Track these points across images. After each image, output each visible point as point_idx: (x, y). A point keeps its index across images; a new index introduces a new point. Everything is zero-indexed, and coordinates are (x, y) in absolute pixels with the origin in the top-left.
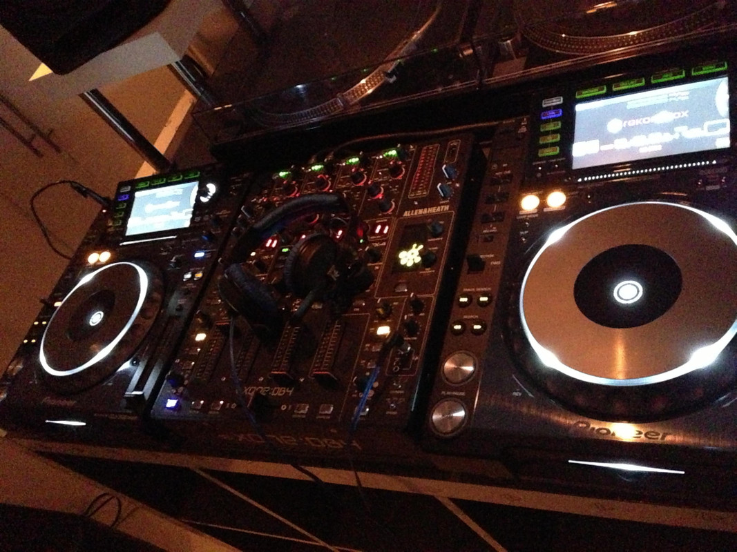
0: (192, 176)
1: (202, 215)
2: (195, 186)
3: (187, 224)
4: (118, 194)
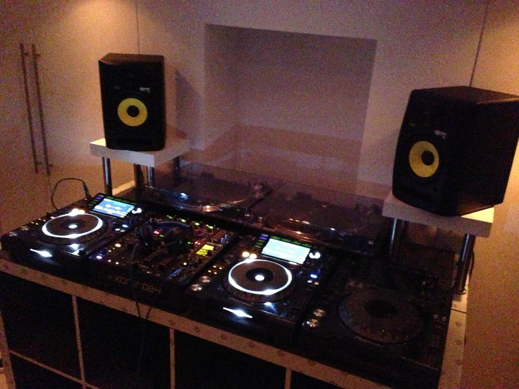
0: (133, 203)
1: (131, 216)
2: (132, 207)
3: (122, 217)
4: (97, 196)
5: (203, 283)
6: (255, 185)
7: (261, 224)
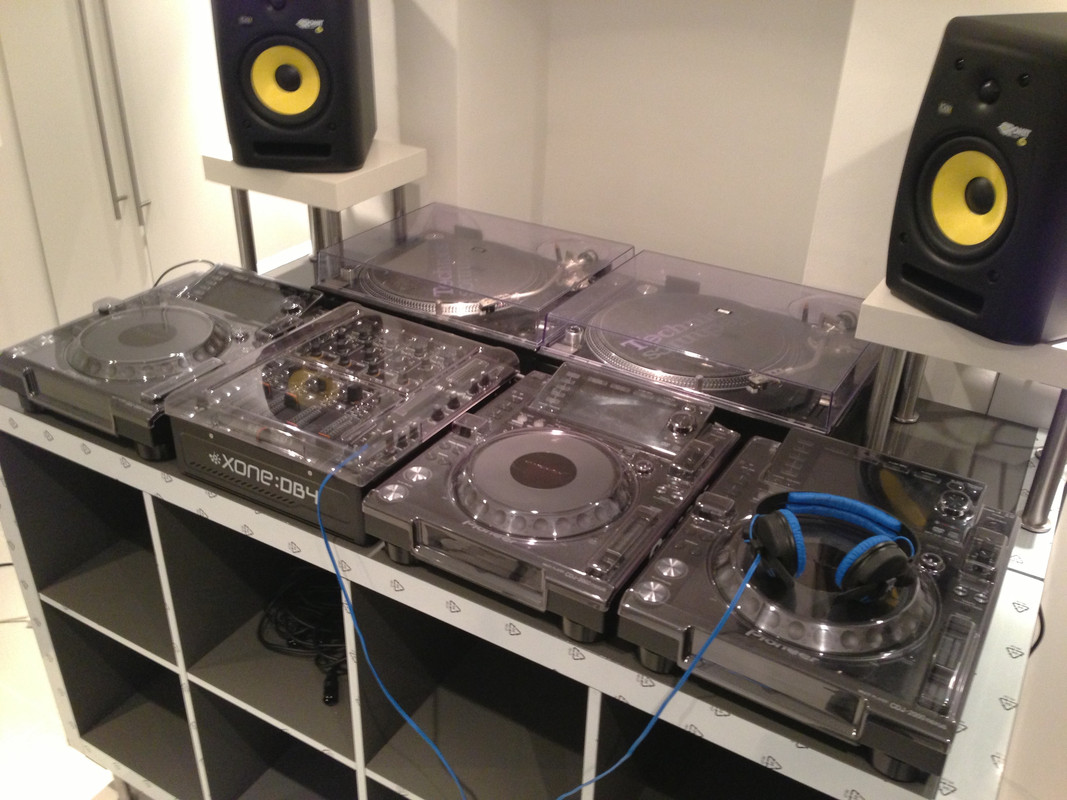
5: (413, 483)
6: (570, 256)
7: (572, 350)
